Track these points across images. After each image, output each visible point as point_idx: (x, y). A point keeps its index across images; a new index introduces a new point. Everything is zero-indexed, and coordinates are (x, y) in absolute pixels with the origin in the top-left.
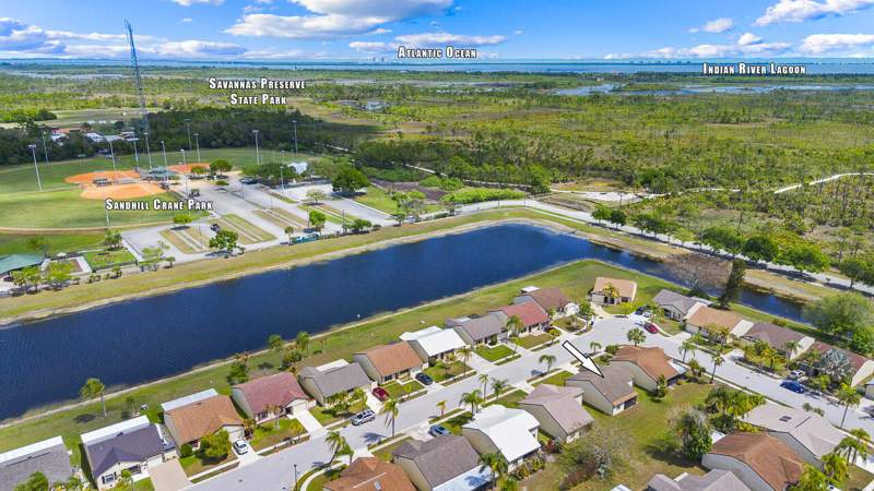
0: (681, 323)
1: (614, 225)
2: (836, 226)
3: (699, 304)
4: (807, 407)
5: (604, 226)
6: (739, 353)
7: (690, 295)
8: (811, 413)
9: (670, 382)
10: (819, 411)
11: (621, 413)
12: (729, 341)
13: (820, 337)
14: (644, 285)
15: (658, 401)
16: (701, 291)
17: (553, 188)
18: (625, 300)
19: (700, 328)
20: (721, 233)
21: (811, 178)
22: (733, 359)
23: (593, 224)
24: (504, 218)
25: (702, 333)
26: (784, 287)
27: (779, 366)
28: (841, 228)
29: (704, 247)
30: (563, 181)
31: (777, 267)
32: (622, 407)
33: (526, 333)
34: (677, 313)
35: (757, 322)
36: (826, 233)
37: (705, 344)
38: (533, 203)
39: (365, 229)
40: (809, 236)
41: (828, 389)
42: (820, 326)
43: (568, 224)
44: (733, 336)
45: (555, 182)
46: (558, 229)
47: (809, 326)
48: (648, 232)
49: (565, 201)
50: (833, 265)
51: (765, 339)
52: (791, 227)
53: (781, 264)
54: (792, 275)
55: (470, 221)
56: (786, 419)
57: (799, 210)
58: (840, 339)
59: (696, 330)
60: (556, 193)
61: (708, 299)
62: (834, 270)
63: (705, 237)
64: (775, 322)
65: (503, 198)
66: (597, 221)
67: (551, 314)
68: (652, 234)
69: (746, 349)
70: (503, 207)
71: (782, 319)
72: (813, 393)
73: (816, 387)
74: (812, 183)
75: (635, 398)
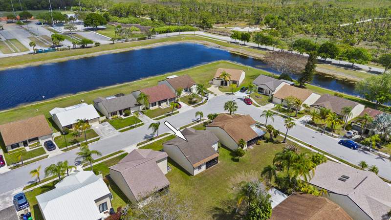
0: (270, 97)
1: (243, 42)
2: (372, 41)
3: (284, 83)
4: (363, 165)
5: (237, 43)
6: (308, 118)
7: (280, 78)
8: (366, 172)
9: (250, 143)
10: (374, 170)
11: (202, 173)
12: (302, 109)
13: (367, 105)
14: (252, 74)
15: (237, 160)
16: (287, 75)
17: (215, 26)
18: (235, 82)
19: (282, 100)
20: (305, 42)
21: (357, 20)
22: (304, 122)
23: (231, 42)
24: (181, 40)
25: (284, 103)
26: (341, 74)
27: (338, 127)
28: (374, 43)
29: (294, 52)
30: (222, 23)
31: (338, 62)
32: (204, 168)
33: (157, 107)
34: (268, 90)
35: (322, 95)
36: (366, 44)
37: (284, 111)
38: (201, 33)
39: (89, 45)
40: (356, 46)
41: (377, 145)
42: (367, 97)
43: (217, 42)
44: (305, 105)
45: (218, 23)
46: (212, 45)
47: (359, 98)
48: (262, 45)
49: (219, 32)
50: (372, 61)
51: (328, 106)
52: (346, 42)
53: (341, 60)
54: (347, 67)
55: (160, 42)
56: (344, 178)
57: (351, 33)
58: (380, 106)
59: (279, 101)
60: (216, 28)
61: (292, 81)
62: (372, 63)
63: (295, 45)
64: (336, 95)
65: (184, 30)
66: (234, 41)
67: (180, 93)
68: (264, 46)
69: (313, 114)
70: (182, 35)
71: (340, 93)
72: (365, 149)
73: (367, 144)
74: (357, 23)
75: (217, 158)
